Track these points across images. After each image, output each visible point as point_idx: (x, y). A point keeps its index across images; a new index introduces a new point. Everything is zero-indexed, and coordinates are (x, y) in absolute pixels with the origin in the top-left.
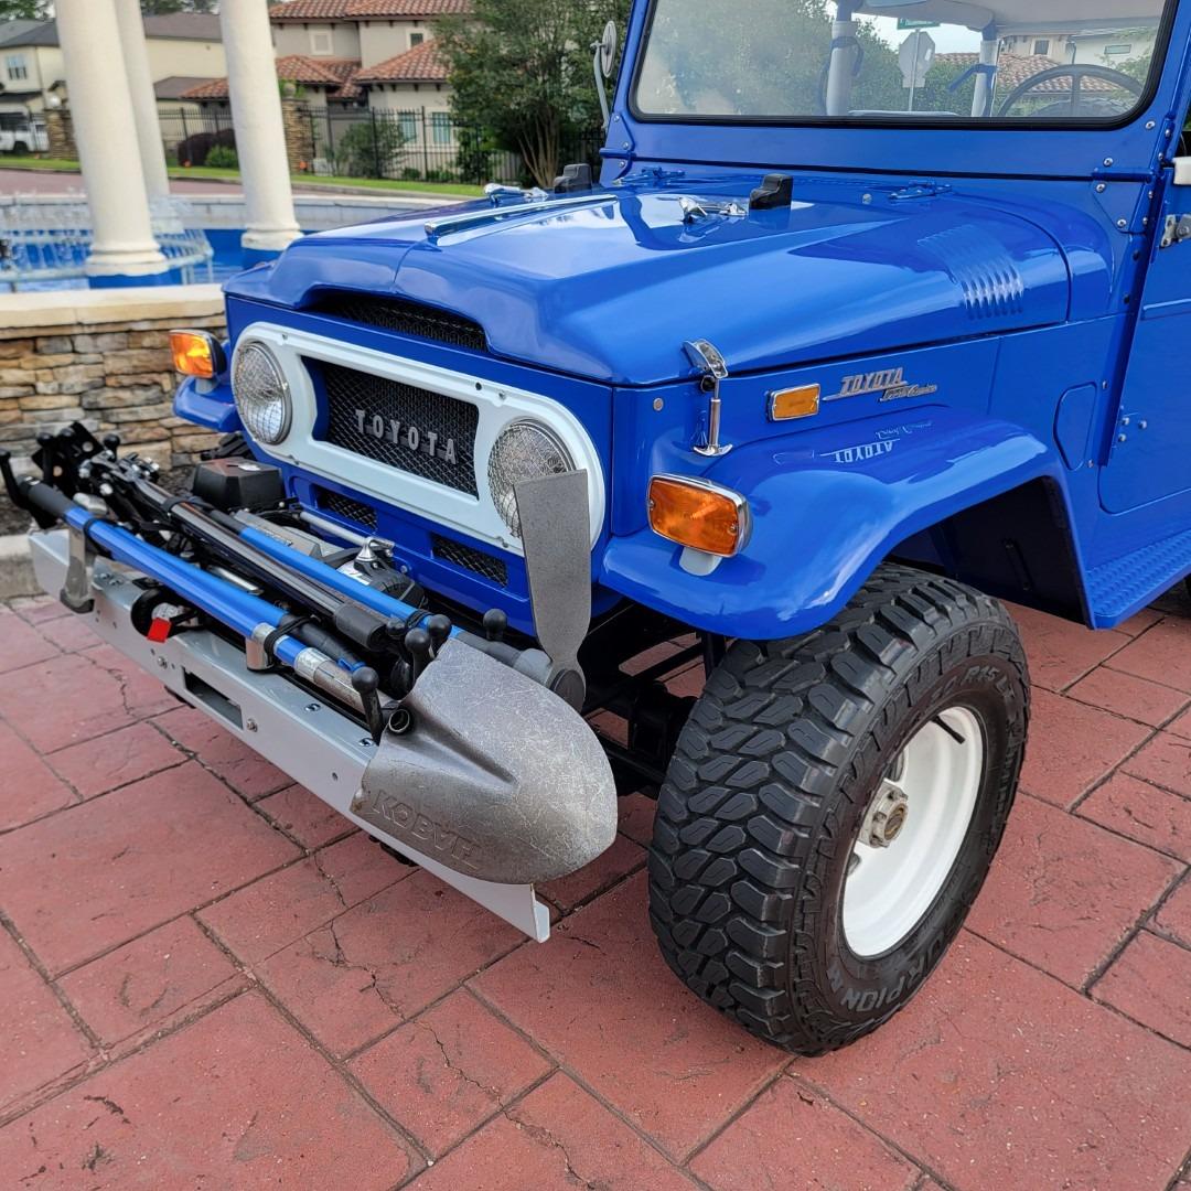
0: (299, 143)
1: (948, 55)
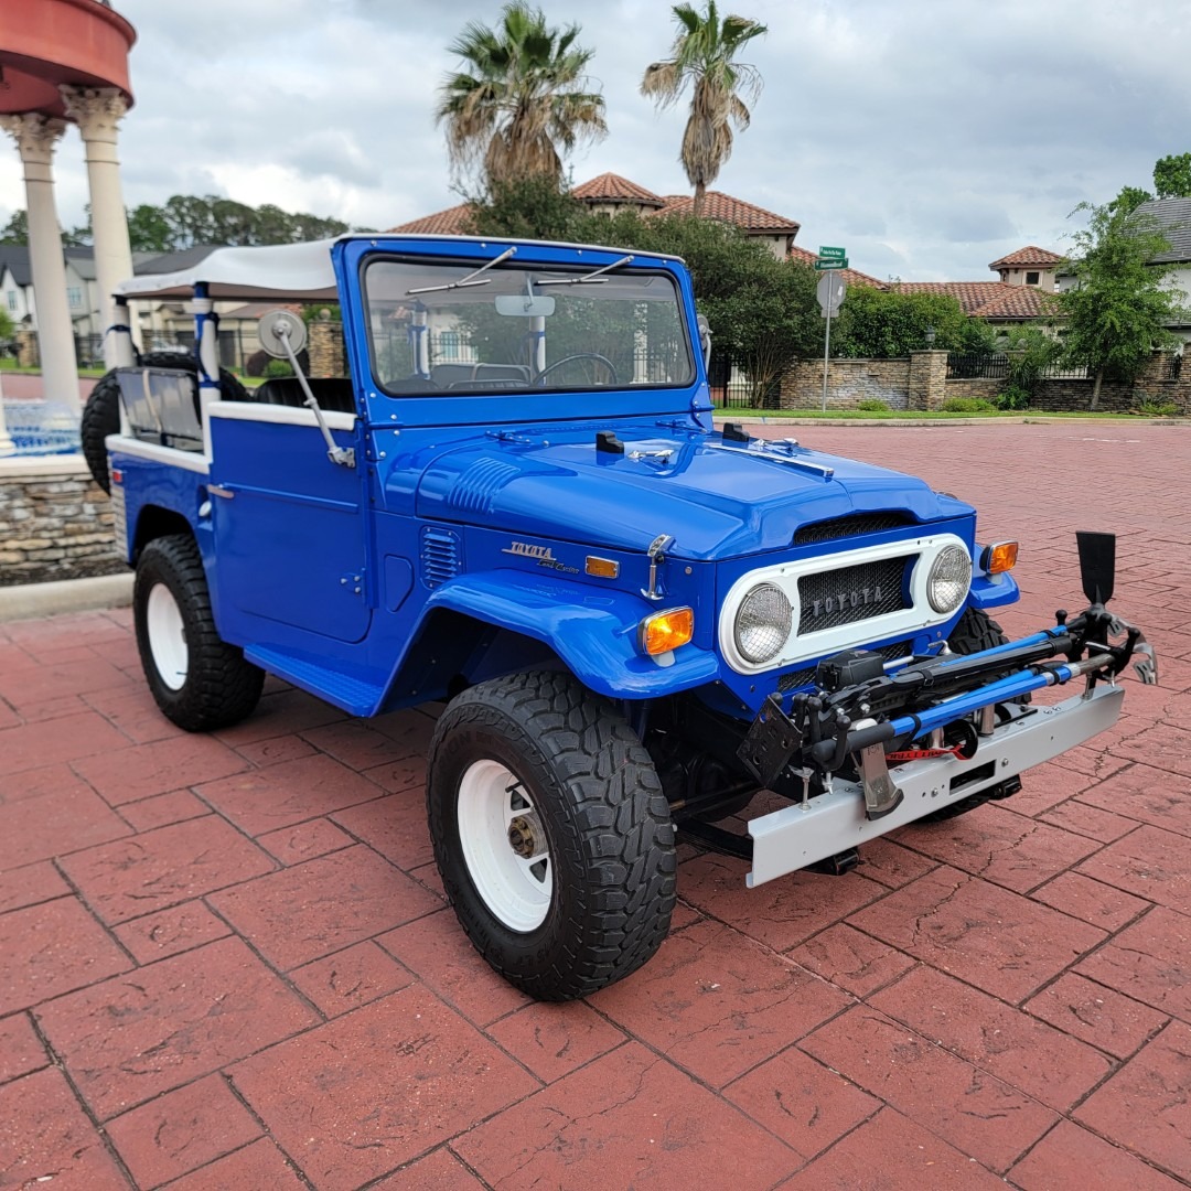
0: (331, 358)
1: (946, 284)
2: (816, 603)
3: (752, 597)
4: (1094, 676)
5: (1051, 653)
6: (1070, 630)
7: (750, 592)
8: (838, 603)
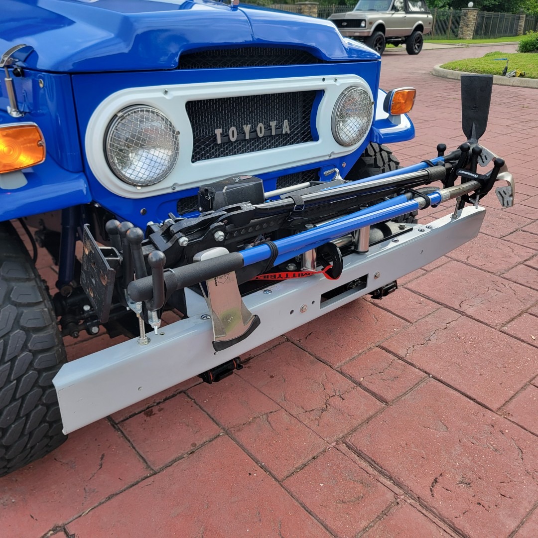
2: (218, 132)
3: (122, 118)
4: (464, 199)
5: (427, 179)
6: (447, 161)
7: (119, 111)
8: (241, 132)
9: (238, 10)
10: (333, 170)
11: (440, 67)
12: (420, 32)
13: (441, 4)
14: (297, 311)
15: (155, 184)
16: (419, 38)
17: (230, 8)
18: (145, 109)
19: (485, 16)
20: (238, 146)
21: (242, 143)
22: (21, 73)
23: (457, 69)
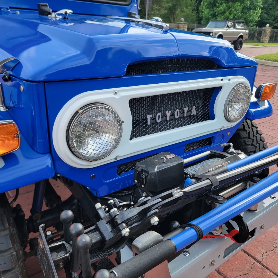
2: (149, 117)
7: (81, 109)
8: (165, 116)
9: (168, 33)
10: (228, 144)
11: (254, 58)
12: (241, 39)
13: (252, 25)
14: (207, 265)
15: (103, 158)
16: (240, 42)
17: (162, 32)
18: (100, 107)
19: (275, 31)
20: (161, 125)
21: (164, 123)
22: (8, 79)
23: (263, 59)
